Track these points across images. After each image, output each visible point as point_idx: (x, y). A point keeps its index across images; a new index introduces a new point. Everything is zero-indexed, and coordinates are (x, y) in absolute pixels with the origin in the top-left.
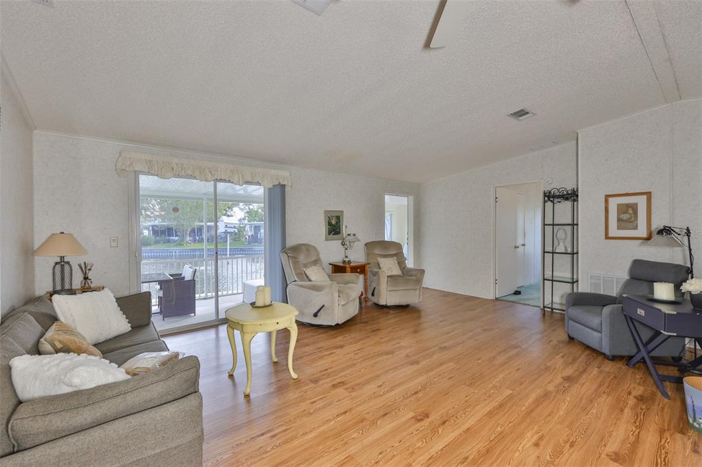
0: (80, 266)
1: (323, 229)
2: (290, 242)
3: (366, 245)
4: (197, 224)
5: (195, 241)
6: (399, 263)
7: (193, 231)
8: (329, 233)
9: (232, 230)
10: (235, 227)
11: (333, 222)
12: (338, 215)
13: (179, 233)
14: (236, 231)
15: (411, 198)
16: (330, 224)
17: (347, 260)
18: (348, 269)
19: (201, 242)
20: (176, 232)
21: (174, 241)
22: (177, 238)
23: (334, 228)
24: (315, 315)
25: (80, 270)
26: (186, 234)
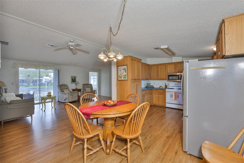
0: (4, 89)
1: (70, 80)
2: (60, 84)
3: (83, 84)
4: (35, 78)
5: (34, 85)
6: (91, 89)
7: (33, 81)
8: (72, 82)
9: (48, 81)
10: (48, 80)
11: (73, 79)
12: (75, 77)
13: (27, 82)
14: (49, 81)
15: (98, 73)
16: (72, 79)
17: (76, 88)
18: (76, 90)
19: (36, 85)
20: (26, 82)
21: (25, 85)
22: (26, 84)
23: (74, 80)
24: (65, 100)
25: (4, 90)
26: (31, 82)
